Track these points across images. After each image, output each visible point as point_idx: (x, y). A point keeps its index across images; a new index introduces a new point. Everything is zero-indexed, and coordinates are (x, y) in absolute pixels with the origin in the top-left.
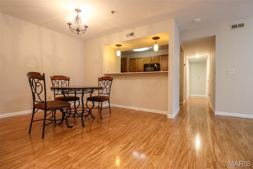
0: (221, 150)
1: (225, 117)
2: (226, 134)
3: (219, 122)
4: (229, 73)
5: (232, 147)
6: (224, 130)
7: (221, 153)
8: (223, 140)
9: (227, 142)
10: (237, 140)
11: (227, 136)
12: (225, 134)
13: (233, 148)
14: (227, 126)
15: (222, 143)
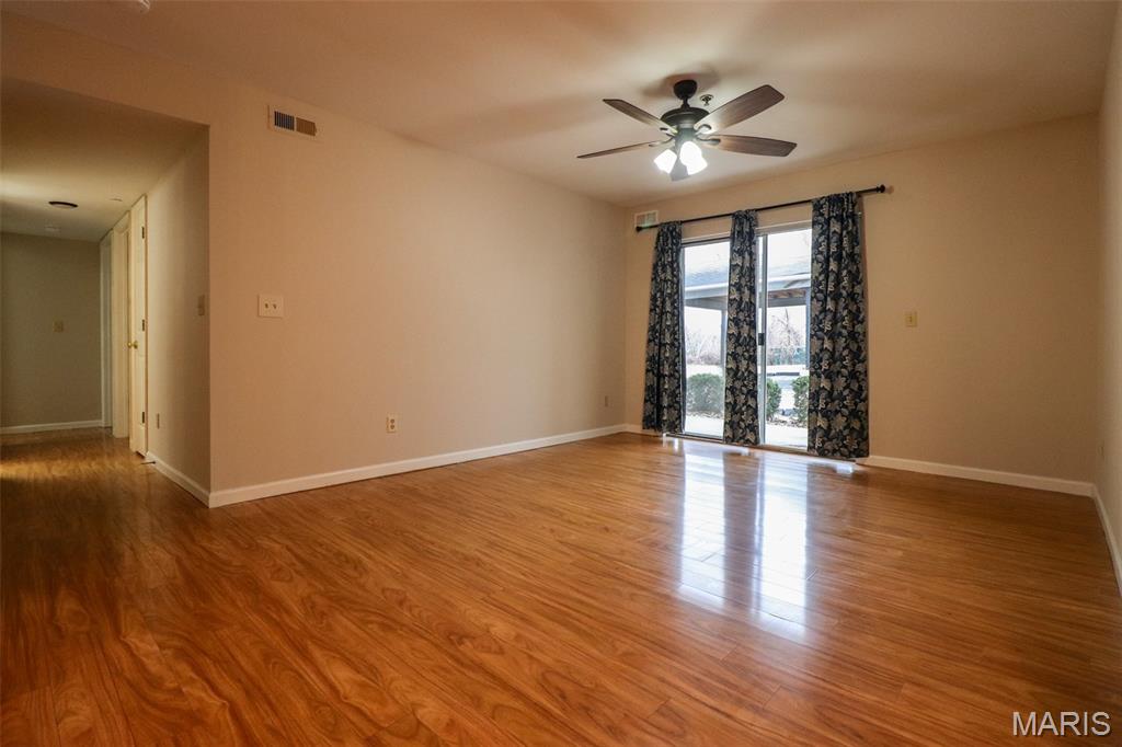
0: (348, 662)
1: (257, 505)
2: (313, 582)
3: (251, 538)
4: (263, 311)
5: (370, 626)
6: (294, 564)
7: (360, 678)
8: (323, 614)
9: (341, 613)
10: (362, 587)
11: (322, 588)
12: (310, 584)
13: (375, 627)
14: (289, 543)
15: (330, 628)
